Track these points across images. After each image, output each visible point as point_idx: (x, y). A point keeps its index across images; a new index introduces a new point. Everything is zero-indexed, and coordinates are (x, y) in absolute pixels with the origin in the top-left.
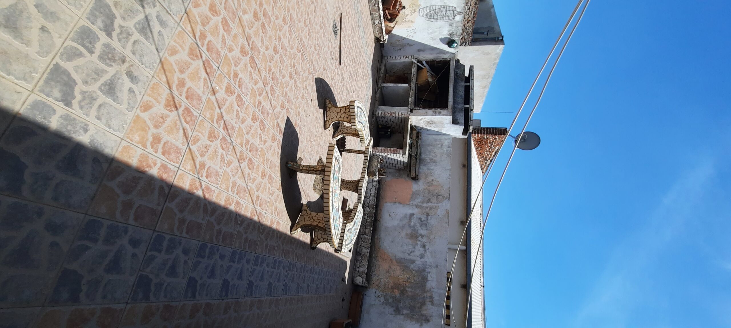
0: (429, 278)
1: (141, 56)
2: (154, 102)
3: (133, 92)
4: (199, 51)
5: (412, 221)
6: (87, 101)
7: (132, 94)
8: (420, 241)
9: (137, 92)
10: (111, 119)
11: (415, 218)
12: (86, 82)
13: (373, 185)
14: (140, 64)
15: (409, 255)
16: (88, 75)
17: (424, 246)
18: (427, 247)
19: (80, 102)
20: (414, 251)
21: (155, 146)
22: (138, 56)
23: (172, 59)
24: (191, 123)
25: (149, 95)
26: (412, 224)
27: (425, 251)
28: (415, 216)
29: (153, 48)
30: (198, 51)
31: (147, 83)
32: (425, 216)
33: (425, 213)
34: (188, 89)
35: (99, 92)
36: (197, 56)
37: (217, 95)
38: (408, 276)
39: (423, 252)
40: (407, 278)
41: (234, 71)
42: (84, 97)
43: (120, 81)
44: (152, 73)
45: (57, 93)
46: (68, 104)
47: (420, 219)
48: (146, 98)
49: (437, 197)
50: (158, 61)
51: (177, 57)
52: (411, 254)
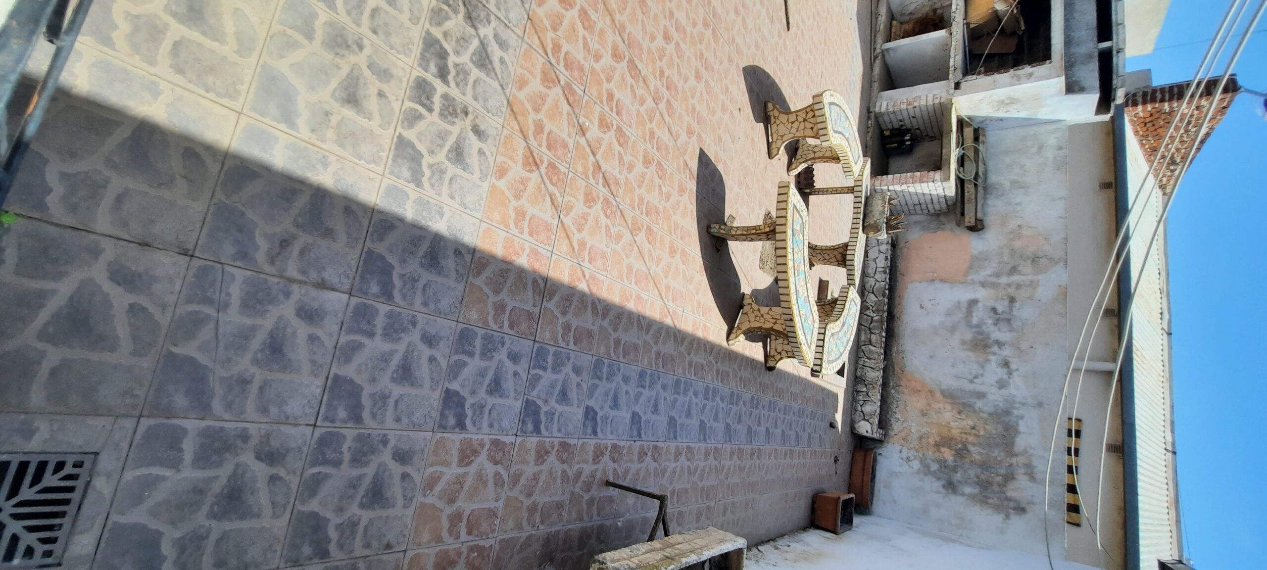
0: (1022, 427)
1: (486, 100)
2: (510, 162)
3: (484, 153)
4: (555, 72)
5: (974, 314)
6: (437, 176)
7: (482, 156)
8: (995, 354)
9: (488, 154)
10: (465, 196)
11: (980, 309)
12: (431, 152)
13: (879, 251)
14: (485, 112)
15: (971, 381)
16: (432, 142)
17: (1006, 364)
18: (1013, 366)
19: (430, 179)
20: (982, 375)
21: (519, 224)
22: (481, 102)
23: (522, 95)
24: (558, 184)
25: (502, 154)
26: (975, 320)
27: (1010, 373)
28: (980, 305)
29: (496, 84)
30: (554, 74)
31: (498, 138)
32: (1006, 303)
33: (1005, 297)
34: (549, 134)
35: (447, 163)
36: (553, 81)
37: (588, 135)
38: (971, 423)
39: (1005, 377)
40: (968, 427)
41: (607, 90)
42: (433, 171)
43: (467, 141)
44: (501, 121)
45: (406, 173)
46: (419, 184)
47: (994, 310)
48: (500, 159)
49: (1033, 261)
50: (505, 103)
51: (527, 90)
52: (976, 381)
